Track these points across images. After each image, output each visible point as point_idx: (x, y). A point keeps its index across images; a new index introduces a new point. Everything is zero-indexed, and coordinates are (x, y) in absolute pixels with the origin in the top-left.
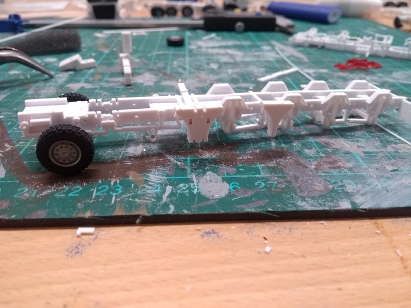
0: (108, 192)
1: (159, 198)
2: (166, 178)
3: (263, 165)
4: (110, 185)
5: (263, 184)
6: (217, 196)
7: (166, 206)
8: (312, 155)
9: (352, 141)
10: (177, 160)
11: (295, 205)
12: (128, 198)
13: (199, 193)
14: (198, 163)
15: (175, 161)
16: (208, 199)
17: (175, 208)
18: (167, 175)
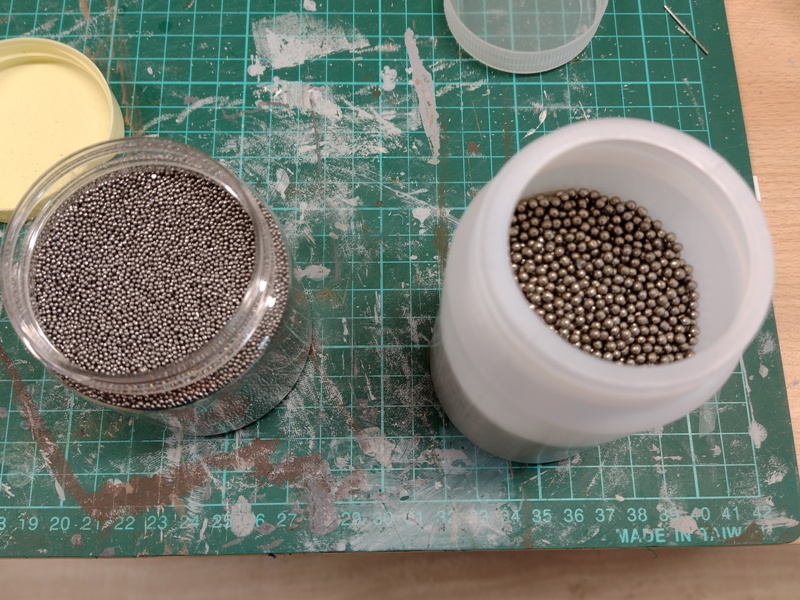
0: (155, 525)
1: (197, 535)
2: (203, 505)
3: (292, 486)
4: (156, 515)
5: (285, 517)
6: (244, 535)
7: (202, 544)
8: (341, 470)
9: (391, 442)
10: (215, 475)
11: (302, 546)
12: (174, 534)
13: (229, 529)
14: (232, 480)
15: (212, 477)
16: (236, 537)
17: (210, 549)
18: (204, 502)
